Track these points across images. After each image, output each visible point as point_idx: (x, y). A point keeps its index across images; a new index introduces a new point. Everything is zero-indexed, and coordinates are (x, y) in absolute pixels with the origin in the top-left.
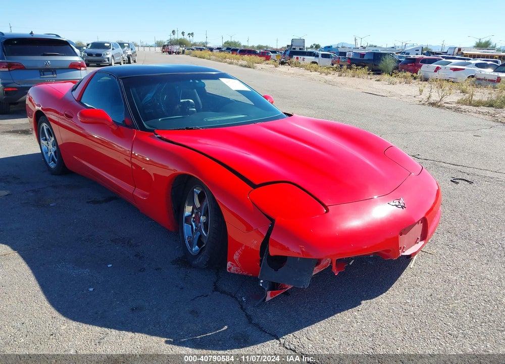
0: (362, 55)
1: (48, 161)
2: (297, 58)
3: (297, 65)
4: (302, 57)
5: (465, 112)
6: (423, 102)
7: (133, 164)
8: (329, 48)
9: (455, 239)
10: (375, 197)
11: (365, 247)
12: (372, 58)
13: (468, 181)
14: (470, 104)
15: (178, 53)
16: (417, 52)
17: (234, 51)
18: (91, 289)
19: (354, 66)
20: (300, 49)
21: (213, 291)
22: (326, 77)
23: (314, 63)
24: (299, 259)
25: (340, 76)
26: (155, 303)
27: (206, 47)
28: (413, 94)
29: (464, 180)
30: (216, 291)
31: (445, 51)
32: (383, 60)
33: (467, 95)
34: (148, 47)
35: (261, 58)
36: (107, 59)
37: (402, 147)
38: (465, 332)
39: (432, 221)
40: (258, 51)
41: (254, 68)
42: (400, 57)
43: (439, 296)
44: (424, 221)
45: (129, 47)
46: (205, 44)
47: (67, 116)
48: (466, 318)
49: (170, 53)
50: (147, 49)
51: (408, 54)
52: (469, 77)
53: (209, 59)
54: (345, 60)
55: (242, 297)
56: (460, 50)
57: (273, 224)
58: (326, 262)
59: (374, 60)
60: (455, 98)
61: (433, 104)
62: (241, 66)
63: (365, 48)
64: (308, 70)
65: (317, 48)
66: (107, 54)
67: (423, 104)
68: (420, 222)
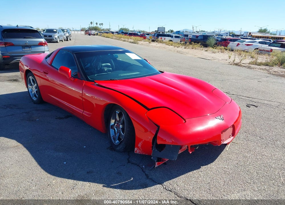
0: (197, 37)
1: (32, 97)
2: (161, 38)
3: (161, 42)
4: (164, 37)
5: (253, 68)
6: (231, 63)
7: (83, 98)
8: (178, 32)
9: (249, 135)
10: (208, 115)
11: (205, 139)
12: (203, 38)
13: (255, 106)
14: (256, 64)
15: (94, 35)
16: (227, 35)
17: (126, 34)
18: (65, 163)
19: (193, 43)
20: (163, 33)
21: (128, 163)
22: (177, 49)
23: (171, 41)
24: (171, 146)
25: (185, 48)
26: (99, 169)
27: (110, 31)
28: (226, 58)
29: (253, 105)
30: (129, 163)
31: (242, 34)
32: (208, 39)
33: (254, 59)
34: (77, 31)
35: (141, 38)
36: (55, 39)
37: (220, 88)
38: (254, 181)
39: (237, 127)
40: (139, 34)
41: (137, 44)
42: (218, 38)
43: (241, 164)
44: (233, 126)
45: (67, 31)
46: (109, 30)
47: (45, 73)
48: (254, 175)
49: (90, 35)
50: (76, 32)
51: (222, 36)
52: (255, 49)
53: (112, 38)
54: (188, 39)
55: (142, 166)
56: (250, 33)
57: (159, 128)
58: (185, 148)
59: (204, 39)
60: (248, 60)
61: (236, 64)
62: (130, 42)
63: (198, 32)
64: (167, 45)
65: (172, 32)
66: (55, 36)
67: (231, 64)
68: (231, 127)
